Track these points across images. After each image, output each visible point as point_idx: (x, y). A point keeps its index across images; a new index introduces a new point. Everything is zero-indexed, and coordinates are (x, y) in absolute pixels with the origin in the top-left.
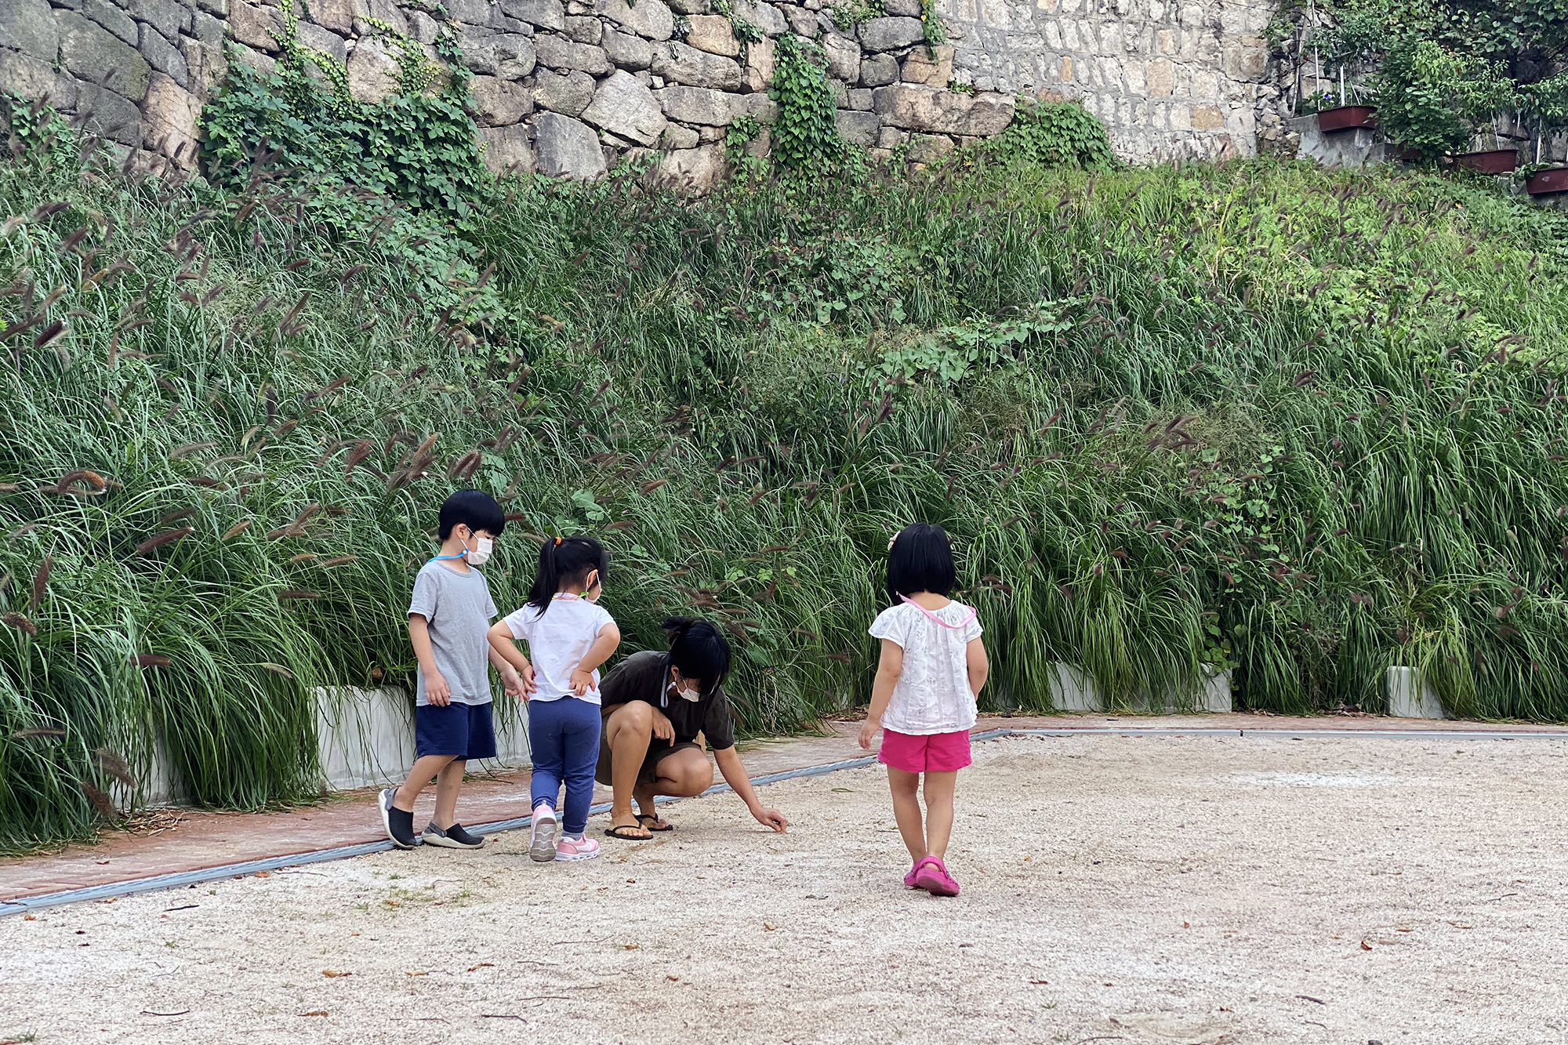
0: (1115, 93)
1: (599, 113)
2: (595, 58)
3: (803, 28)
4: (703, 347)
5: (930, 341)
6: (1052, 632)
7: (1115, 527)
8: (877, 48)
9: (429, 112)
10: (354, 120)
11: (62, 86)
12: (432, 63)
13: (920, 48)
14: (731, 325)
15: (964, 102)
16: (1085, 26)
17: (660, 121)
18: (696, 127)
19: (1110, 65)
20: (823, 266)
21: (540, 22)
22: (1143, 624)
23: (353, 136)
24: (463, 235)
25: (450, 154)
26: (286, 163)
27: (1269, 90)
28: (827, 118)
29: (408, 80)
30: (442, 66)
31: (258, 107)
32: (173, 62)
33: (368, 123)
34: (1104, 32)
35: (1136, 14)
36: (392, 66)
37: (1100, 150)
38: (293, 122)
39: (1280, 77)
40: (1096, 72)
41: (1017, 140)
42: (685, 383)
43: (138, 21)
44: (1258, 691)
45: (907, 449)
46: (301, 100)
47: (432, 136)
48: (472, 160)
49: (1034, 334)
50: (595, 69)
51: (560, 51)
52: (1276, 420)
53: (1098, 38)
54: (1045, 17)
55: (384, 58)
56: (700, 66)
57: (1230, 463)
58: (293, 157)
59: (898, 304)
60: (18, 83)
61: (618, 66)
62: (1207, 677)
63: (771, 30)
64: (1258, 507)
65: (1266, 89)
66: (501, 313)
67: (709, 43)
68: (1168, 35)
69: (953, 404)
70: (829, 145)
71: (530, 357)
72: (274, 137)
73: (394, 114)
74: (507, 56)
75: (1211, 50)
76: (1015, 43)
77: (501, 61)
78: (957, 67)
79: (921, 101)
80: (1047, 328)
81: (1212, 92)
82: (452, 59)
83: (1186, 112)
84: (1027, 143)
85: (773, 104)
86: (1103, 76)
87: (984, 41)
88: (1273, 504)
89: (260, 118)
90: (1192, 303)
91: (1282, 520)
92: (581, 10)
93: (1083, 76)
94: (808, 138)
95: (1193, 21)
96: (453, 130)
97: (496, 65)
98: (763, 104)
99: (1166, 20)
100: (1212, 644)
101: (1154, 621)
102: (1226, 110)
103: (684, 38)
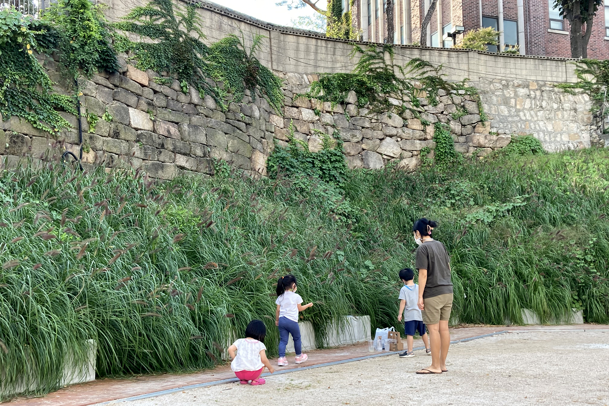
0: (543, 132)
1: (382, 150)
2: (380, 134)
3: (443, 120)
4: (410, 216)
5: (481, 210)
6: (522, 299)
7: (541, 266)
8: (466, 124)
9: (331, 154)
10: (310, 158)
11: (228, 155)
12: (333, 140)
13: (480, 123)
14: (419, 209)
15: (495, 137)
16: (532, 112)
17: (400, 151)
18: (411, 151)
19: (541, 123)
20: (448, 189)
21: (363, 126)
22: (552, 296)
23: (309, 162)
24: (341, 187)
25: (337, 165)
26: (290, 171)
27: (594, 127)
28: (451, 145)
29: (326, 145)
30: (335, 140)
31: (282, 156)
32: (259, 146)
33: (314, 158)
34: (539, 114)
35: (549, 107)
36: (321, 142)
37: (540, 149)
38: (292, 160)
39: (597, 123)
40: (537, 126)
41: (512, 148)
42: (405, 227)
43: (249, 136)
44: (591, 317)
45: (474, 244)
46: (295, 153)
47: (332, 160)
48: (344, 166)
49: (514, 207)
50: (380, 137)
51: (369, 133)
52: (595, 230)
53: (537, 116)
54: (519, 111)
55: (318, 140)
56: (411, 134)
57: (579, 244)
58: (292, 169)
59: (472, 199)
60: (216, 155)
61: (387, 136)
62: (575, 312)
63: (433, 121)
64: (589, 258)
65: (593, 127)
66: (350, 209)
67: (414, 127)
68: (559, 113)
69: (488, 230)
70: (452, 153)
71: (358, 221)
72: (287, 164)
73: (321, 155)
74: (354, 136)
75: (574, 116)
76: (510, 119)
77: (352, 138)
78: (492, 127)
79: (481, 138)
80: (518, 205)
81: (575, 129)
82: (338, 138)
83: (567, 136)
84: (516, 148)
85: (434, 143)
86: (539, 127)
87: (500, 119)
88: (594, 256)
89: (283, 159)
90: (567, 194)
91: (598, 261)
92: (375, 121)
93: (533, 127)
94: (446, 152)
95: (567, 108)
96: (338, 158)
97: (351, 139)
98: (432, 144)
99: (558, 109)
100: (575, 302)
101: (555, 295)
102: (580, 134)
103: (406, 126)
